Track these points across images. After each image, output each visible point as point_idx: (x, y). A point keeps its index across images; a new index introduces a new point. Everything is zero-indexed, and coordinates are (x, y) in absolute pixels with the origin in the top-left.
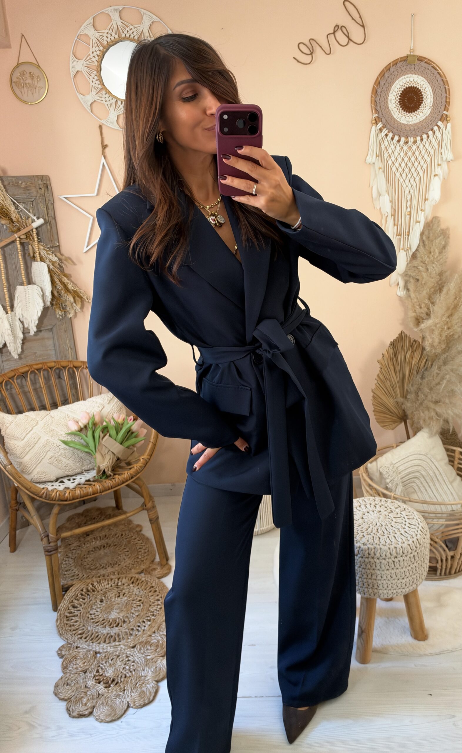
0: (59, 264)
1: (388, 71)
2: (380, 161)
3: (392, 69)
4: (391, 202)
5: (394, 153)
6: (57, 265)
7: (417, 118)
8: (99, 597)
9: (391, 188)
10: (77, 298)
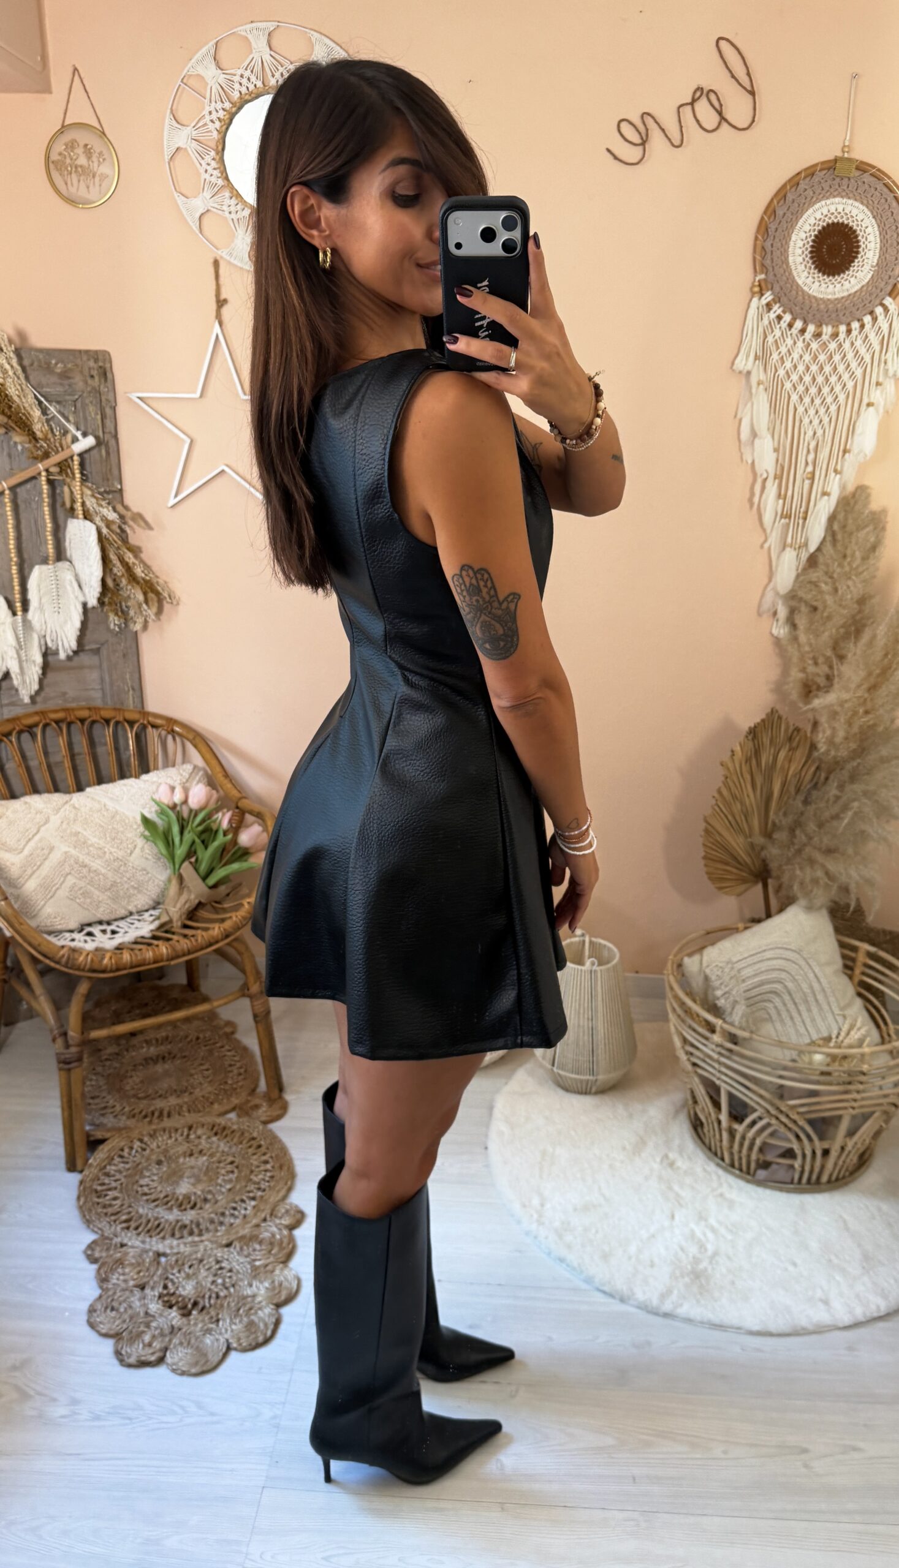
0: (120, 527)
1: (793, 189)
2: (761, 369)
3: (802, 186)
4: (776, 450)
5: (790, 354)
6: (115, 528)
7: (845, 288)
8: (154, 1157)
9: (778, 422)
10: (151, 595)
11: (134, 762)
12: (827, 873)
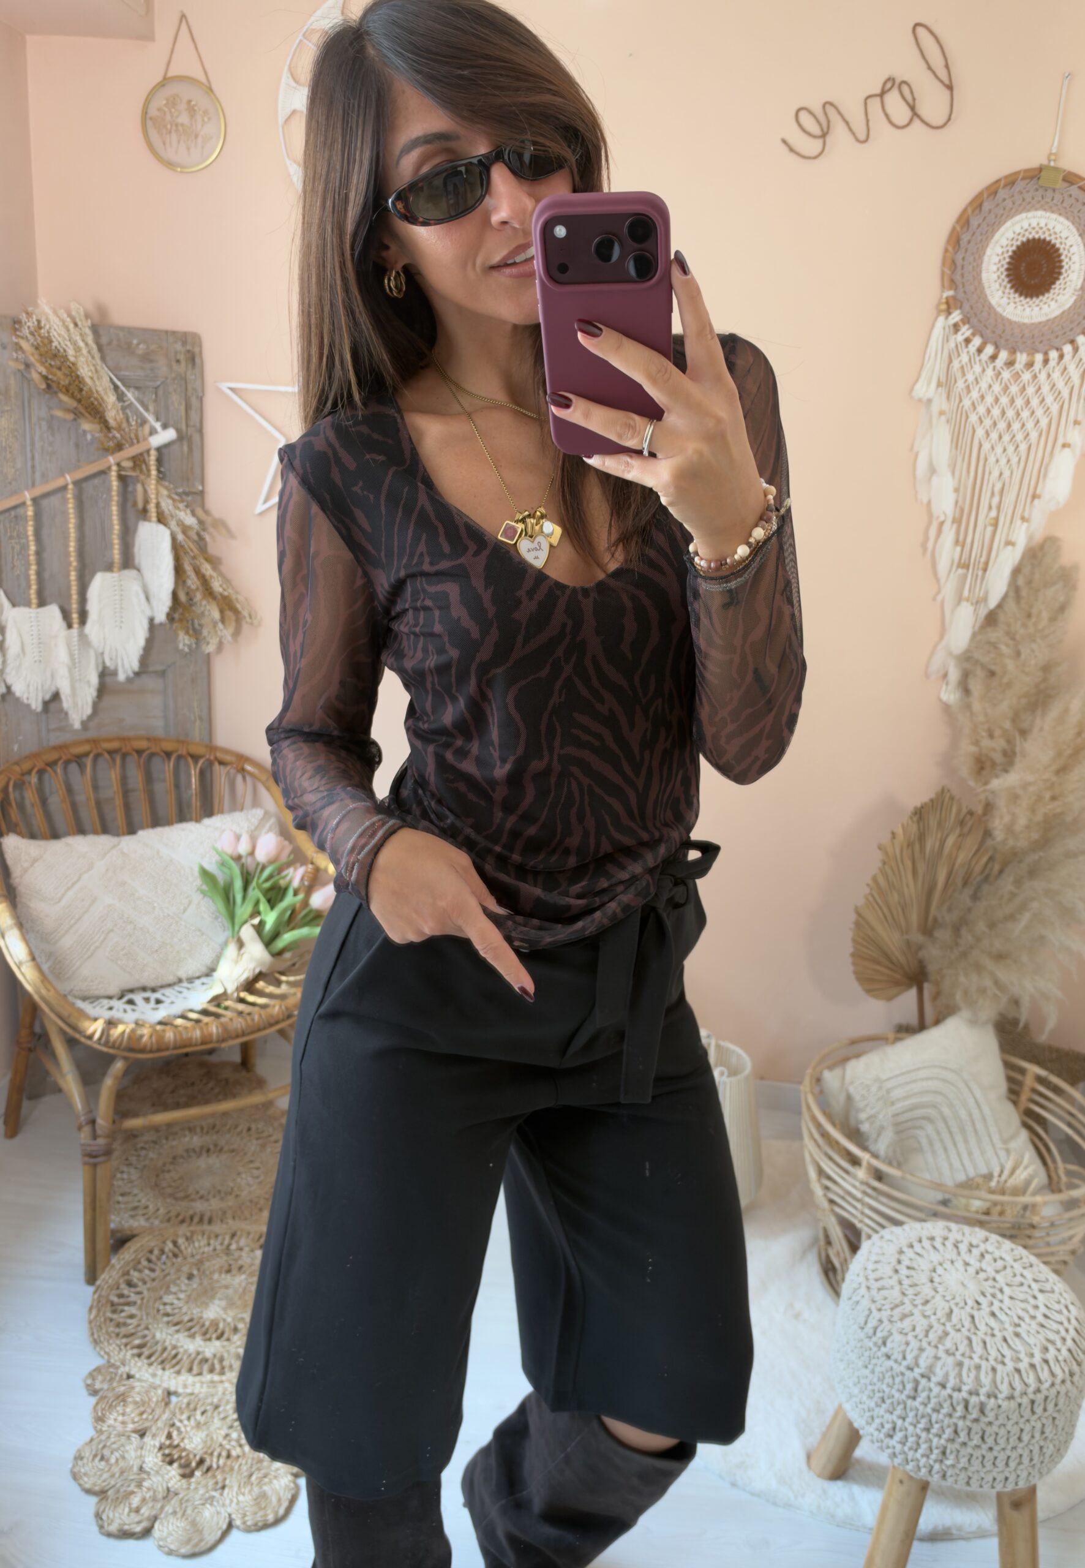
0: (198, 534)
1: (991, 198)
2: (944, 396)
3: (1002, 194)
4: (957, 490)
5: (977, 383)
6: (192, 534)
7: (1043, 312)
8: (186, 1269)
9: (960, 459)
10: (229, 614)
11: (196, 803)
12: (997, 983)
